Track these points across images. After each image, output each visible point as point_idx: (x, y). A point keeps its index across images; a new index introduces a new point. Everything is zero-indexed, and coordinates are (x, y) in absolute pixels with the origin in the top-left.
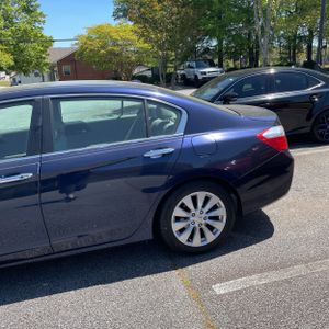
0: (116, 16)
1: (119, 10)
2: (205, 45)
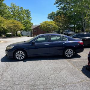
0: (48, 18)
1: (49, 17)
2: (71, 26)
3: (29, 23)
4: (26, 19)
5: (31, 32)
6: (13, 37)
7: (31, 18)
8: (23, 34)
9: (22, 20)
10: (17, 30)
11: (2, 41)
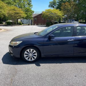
0: (49, 6)
3: (30, 10)
4: (27, 7)
5: (32, 20)
6: (14, 25)
7: (32, 5)
8: (23, 22)
9: (23, 7)
10: (18, 18)
11: (3, 30)
